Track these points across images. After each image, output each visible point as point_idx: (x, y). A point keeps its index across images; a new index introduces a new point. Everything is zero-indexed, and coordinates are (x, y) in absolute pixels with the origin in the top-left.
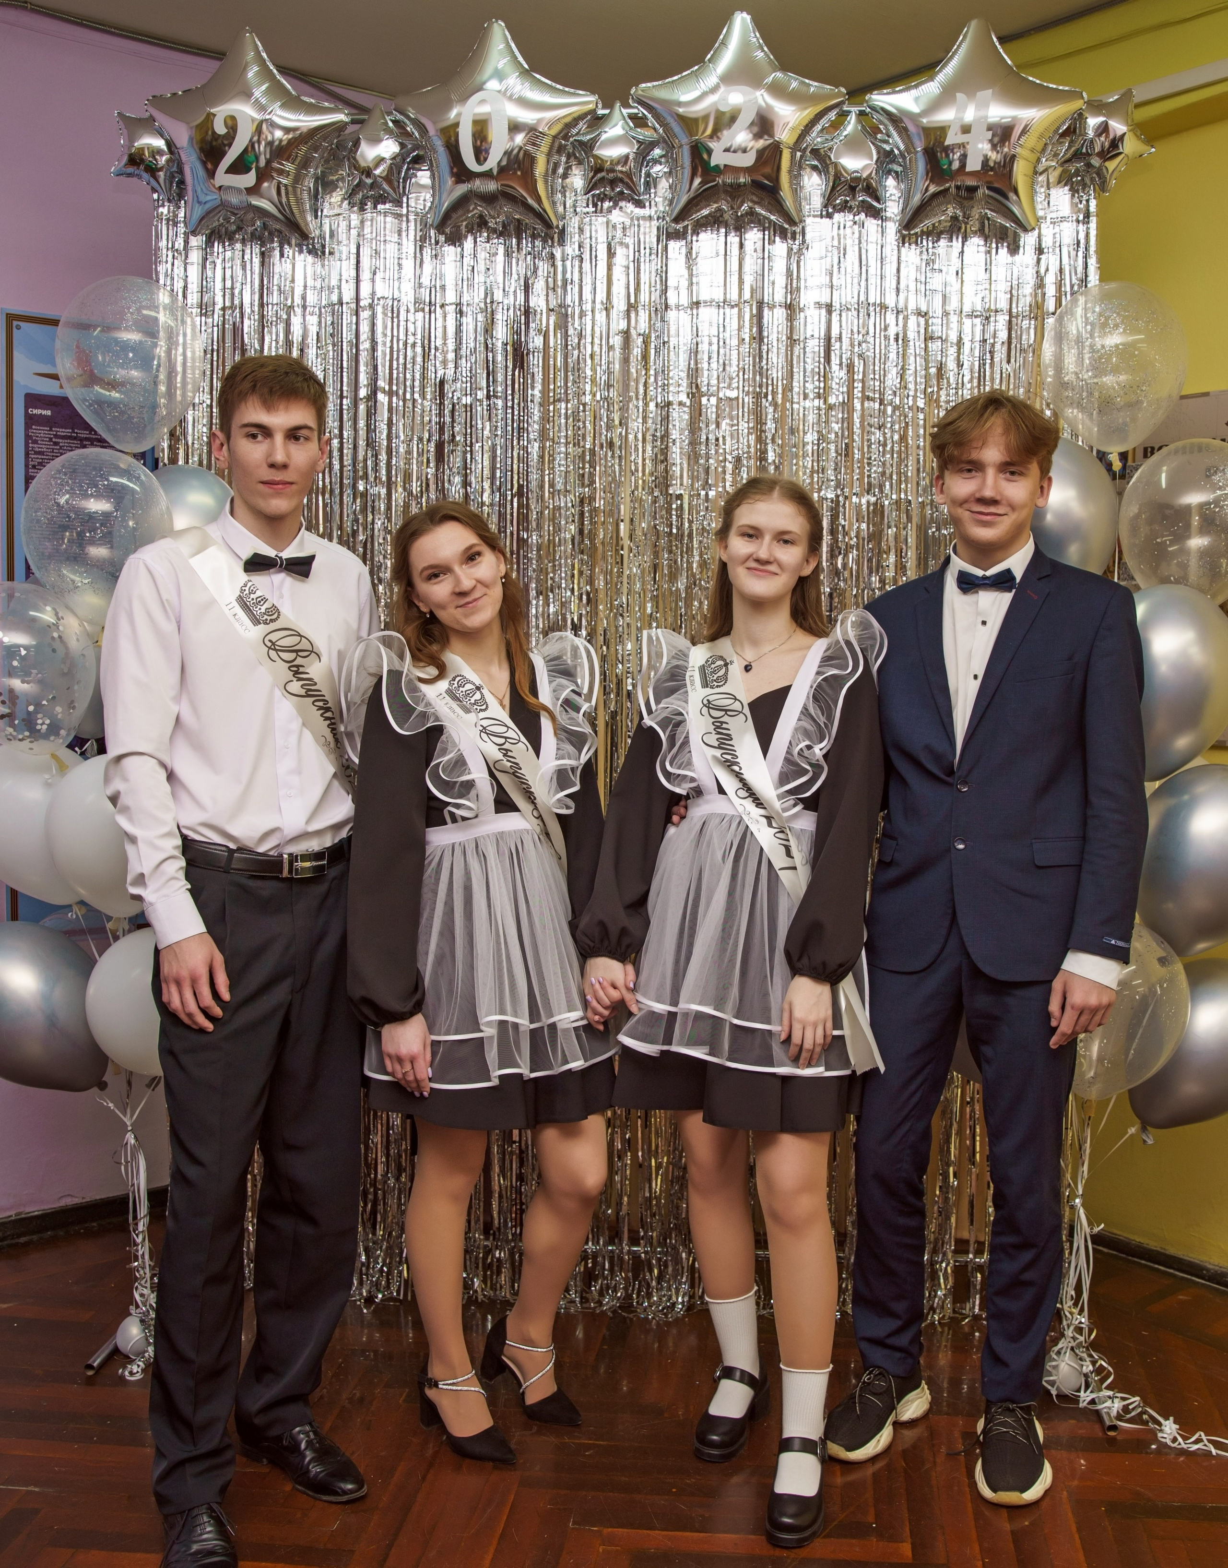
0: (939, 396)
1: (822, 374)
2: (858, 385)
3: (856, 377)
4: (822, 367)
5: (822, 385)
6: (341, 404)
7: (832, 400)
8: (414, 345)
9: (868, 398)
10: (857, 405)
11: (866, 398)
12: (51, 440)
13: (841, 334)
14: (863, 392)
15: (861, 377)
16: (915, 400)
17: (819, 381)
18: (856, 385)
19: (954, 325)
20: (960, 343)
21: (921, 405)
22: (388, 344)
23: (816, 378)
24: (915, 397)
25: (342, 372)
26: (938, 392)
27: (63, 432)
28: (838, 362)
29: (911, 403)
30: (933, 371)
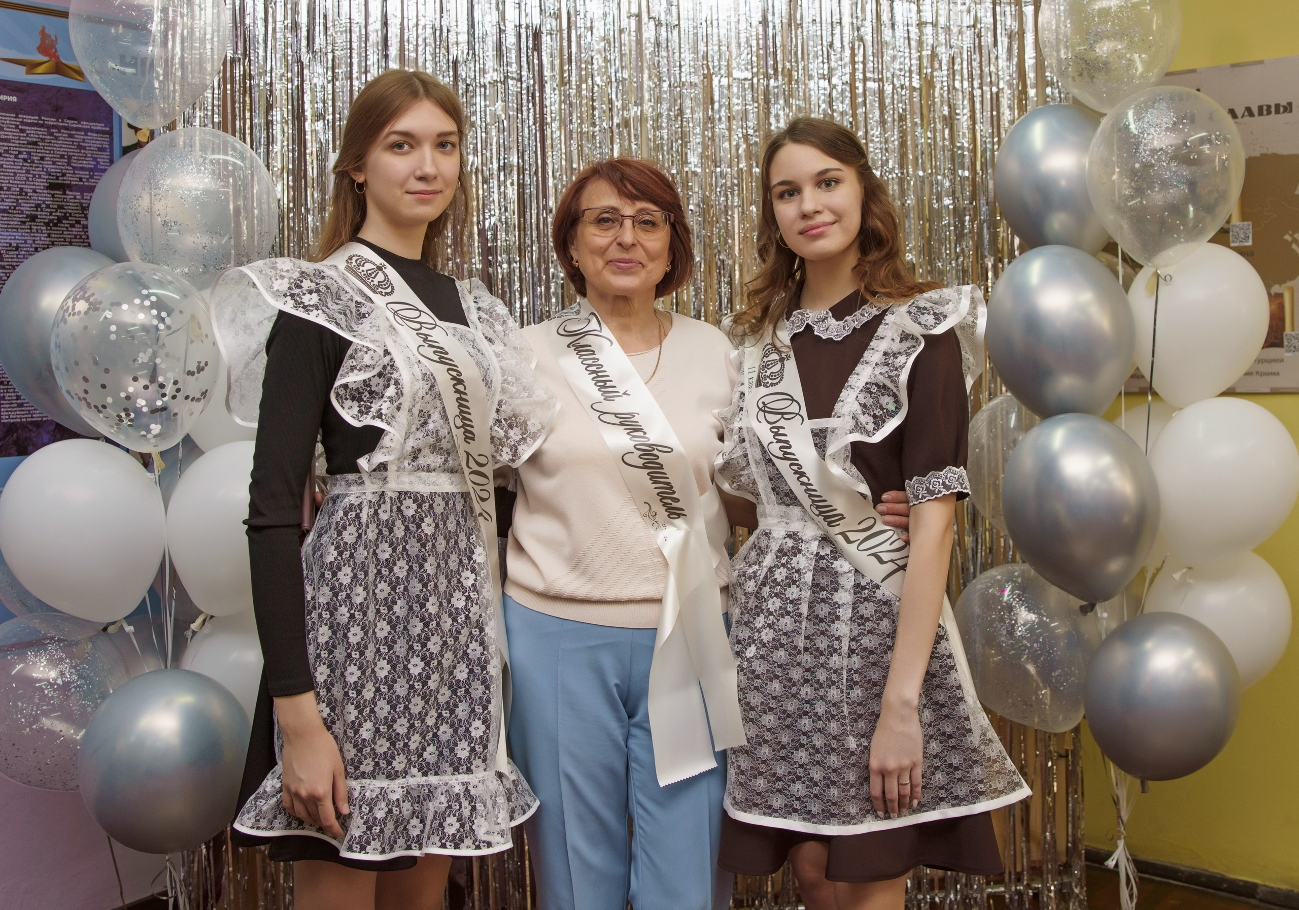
0: (932, 76)
1: (825, 56)
2: (860, 66)
3: (856, 59)
4: (825, 49)
5: (826, 66)
6: (351, 85)
7: (835, 80)
8: (424, 27)
9: (869, 79)
10: (859, 85)
11: (865, 80)
12: (17, 126)
13: (841, 19)
14: (864, 72)
15: (861, 59)
16: (910, 81)
17: (823, 63)
18: (856, 66)
19: (943, 12)
20: (948, 29)
21: (917, 86)
22: (399, 27)
23: (820, 59)
24: (911, 77)
25: (351, 53)
26: (932, 73)
27: (29, 119)
28: (839, 45)
29: (907, 84)
30: (926, 53)
